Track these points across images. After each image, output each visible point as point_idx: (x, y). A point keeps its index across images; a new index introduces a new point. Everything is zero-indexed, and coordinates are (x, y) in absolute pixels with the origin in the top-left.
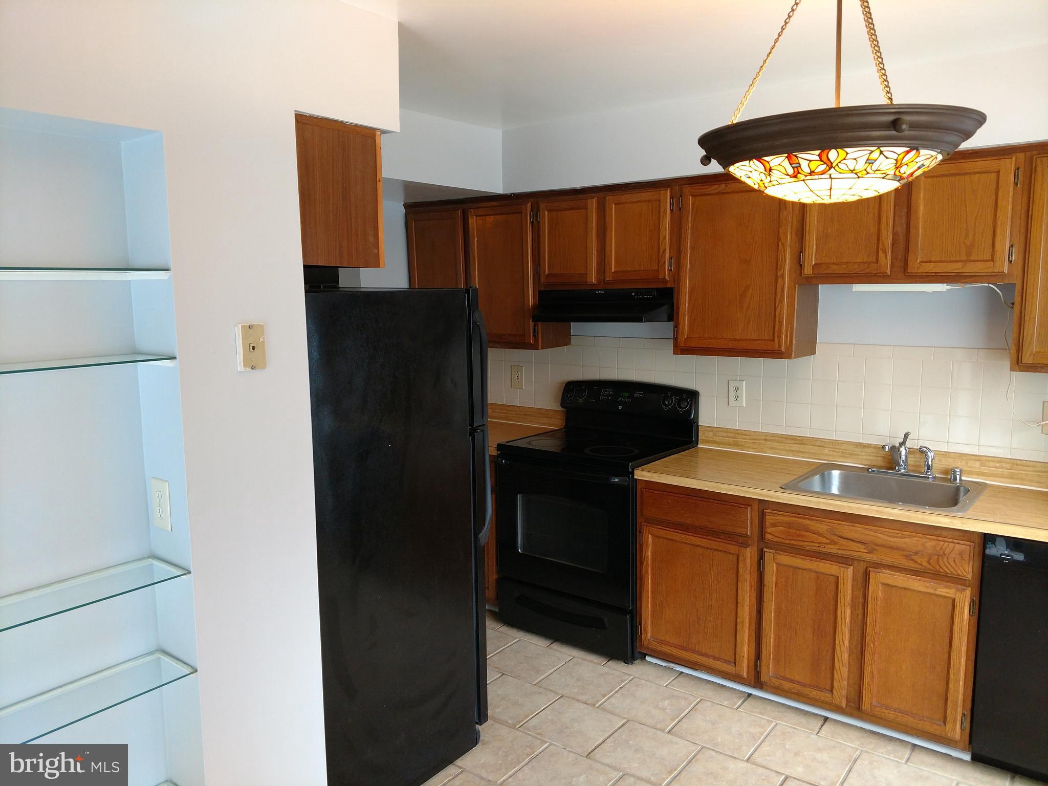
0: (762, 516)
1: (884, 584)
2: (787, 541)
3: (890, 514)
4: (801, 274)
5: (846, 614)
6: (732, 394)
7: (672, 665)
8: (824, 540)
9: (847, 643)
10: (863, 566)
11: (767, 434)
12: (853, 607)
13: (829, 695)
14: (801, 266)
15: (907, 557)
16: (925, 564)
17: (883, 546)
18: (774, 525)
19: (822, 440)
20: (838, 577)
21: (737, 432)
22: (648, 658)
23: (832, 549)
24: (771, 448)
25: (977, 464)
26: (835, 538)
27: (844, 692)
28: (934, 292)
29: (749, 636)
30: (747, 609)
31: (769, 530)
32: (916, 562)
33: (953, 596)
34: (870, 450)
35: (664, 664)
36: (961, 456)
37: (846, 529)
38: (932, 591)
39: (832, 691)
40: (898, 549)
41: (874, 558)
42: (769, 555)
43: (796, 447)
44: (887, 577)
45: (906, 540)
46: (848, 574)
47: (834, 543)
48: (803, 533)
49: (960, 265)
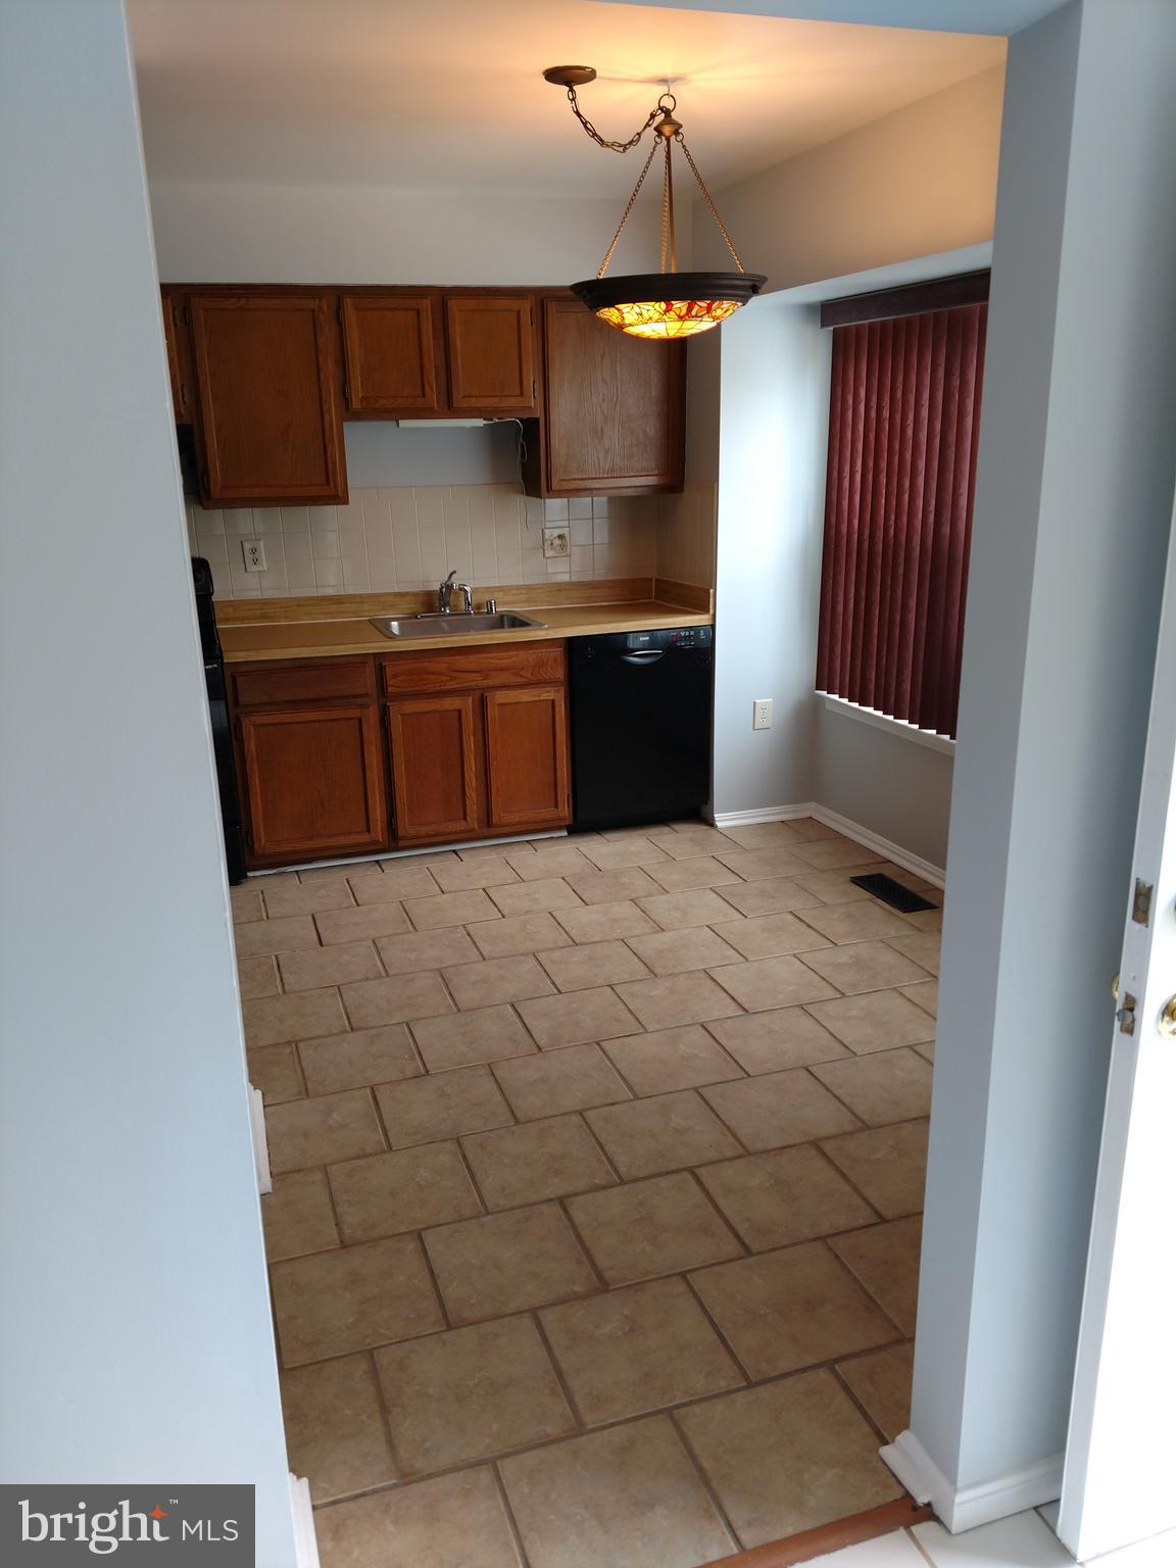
0: (381, 670)
1: (499, 705)
2: (410, 689)
3: (499, 638)
4: (348, 409)
5: (470, 743)
6: (249, 557)
7: (282, 869)
8: (445, 678)
9: (474, 769)
10: (478, 693)
11: (299, 599)
12: (475, 734)
13: (463, 822)
14: (347, 399)
15: (517, 674)
16: (529, 676)
17: (495, 670)
18: (395, 676)
19: (360, 596)
20: (460, 711)
21: (264, 603)
22: (249, 874)
23: (453, 685)
24: (307, 614)
25: (501, 595)
26: (454, 674)
27: (475, 816)
28: (472, 428)
29: (380, 797)
30: (375, 772)
31: (390, 683)
32: (522, 676)
33: (551, 698)
34: (409, 598)
35: (272, 872)
36: (488, 589)
37: (462, 662)
38: (537, 699)
39: (465, 819)
40: (507, 669)
41: (490, 682)
42: (393, 707)
43: (333, 608)
44: (501, 697)
45: (514, 659)
46: (468, 704)
47: (453, 678)
48: (425, 676)
49: (497, 399)
